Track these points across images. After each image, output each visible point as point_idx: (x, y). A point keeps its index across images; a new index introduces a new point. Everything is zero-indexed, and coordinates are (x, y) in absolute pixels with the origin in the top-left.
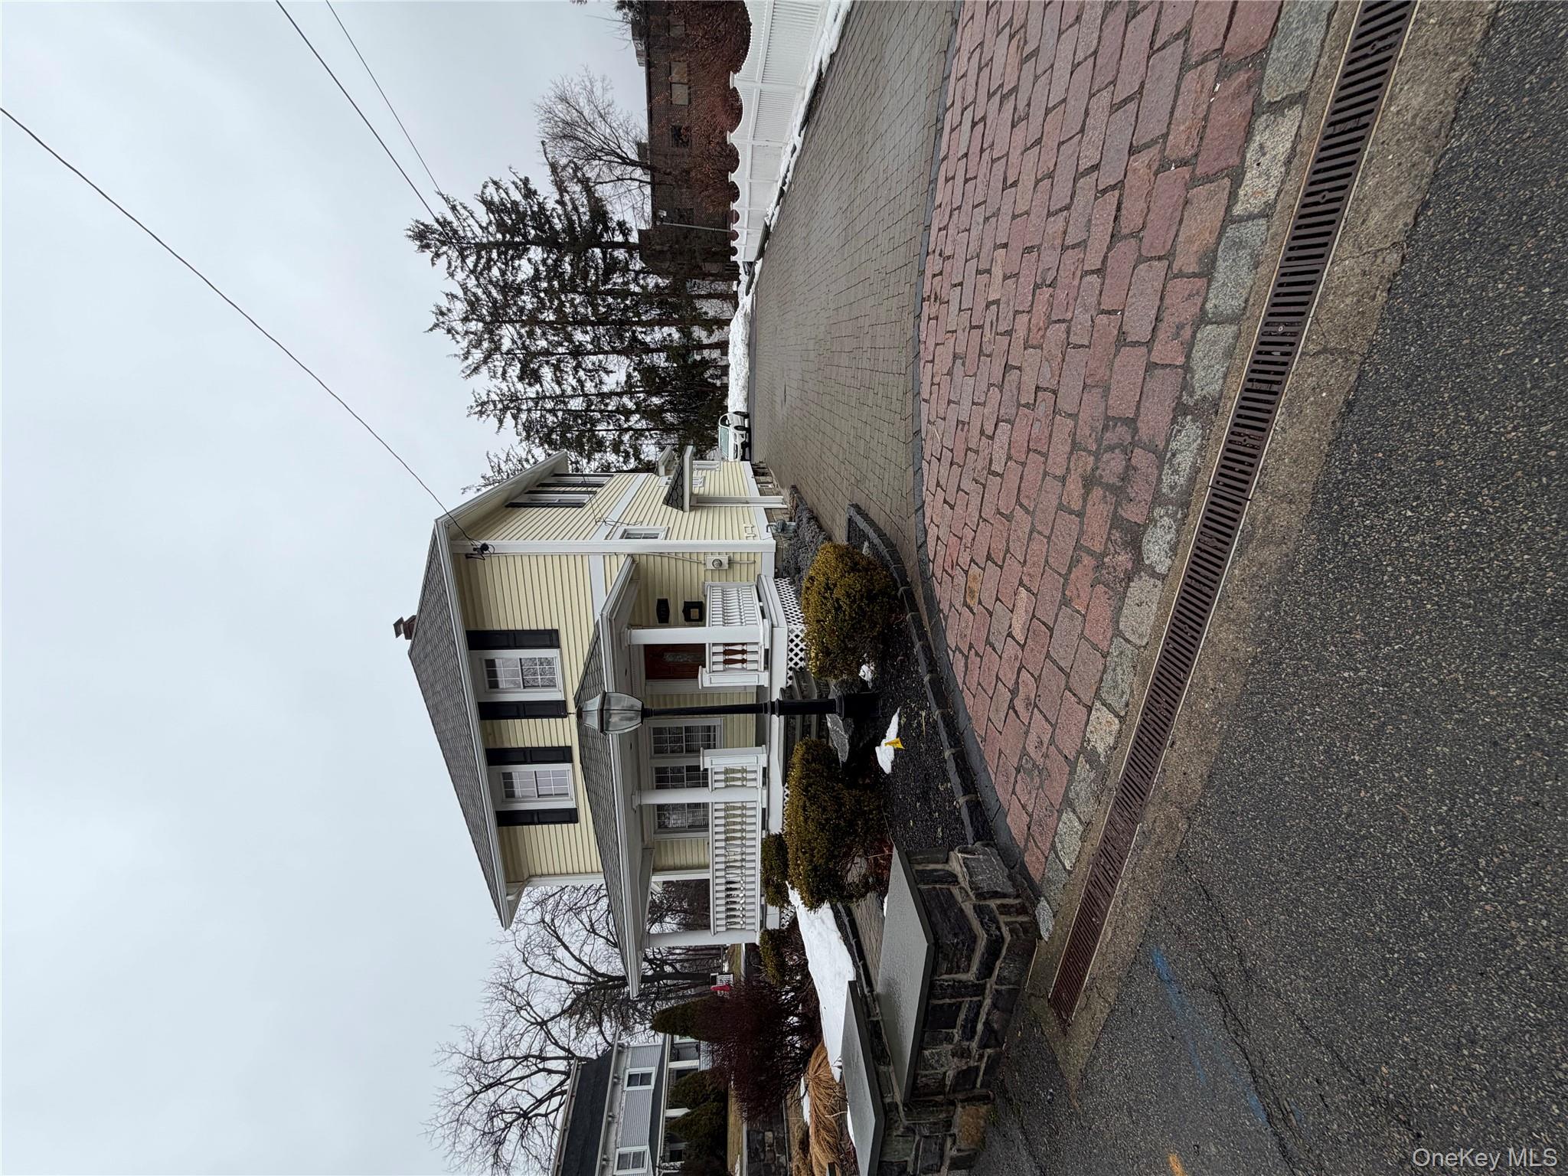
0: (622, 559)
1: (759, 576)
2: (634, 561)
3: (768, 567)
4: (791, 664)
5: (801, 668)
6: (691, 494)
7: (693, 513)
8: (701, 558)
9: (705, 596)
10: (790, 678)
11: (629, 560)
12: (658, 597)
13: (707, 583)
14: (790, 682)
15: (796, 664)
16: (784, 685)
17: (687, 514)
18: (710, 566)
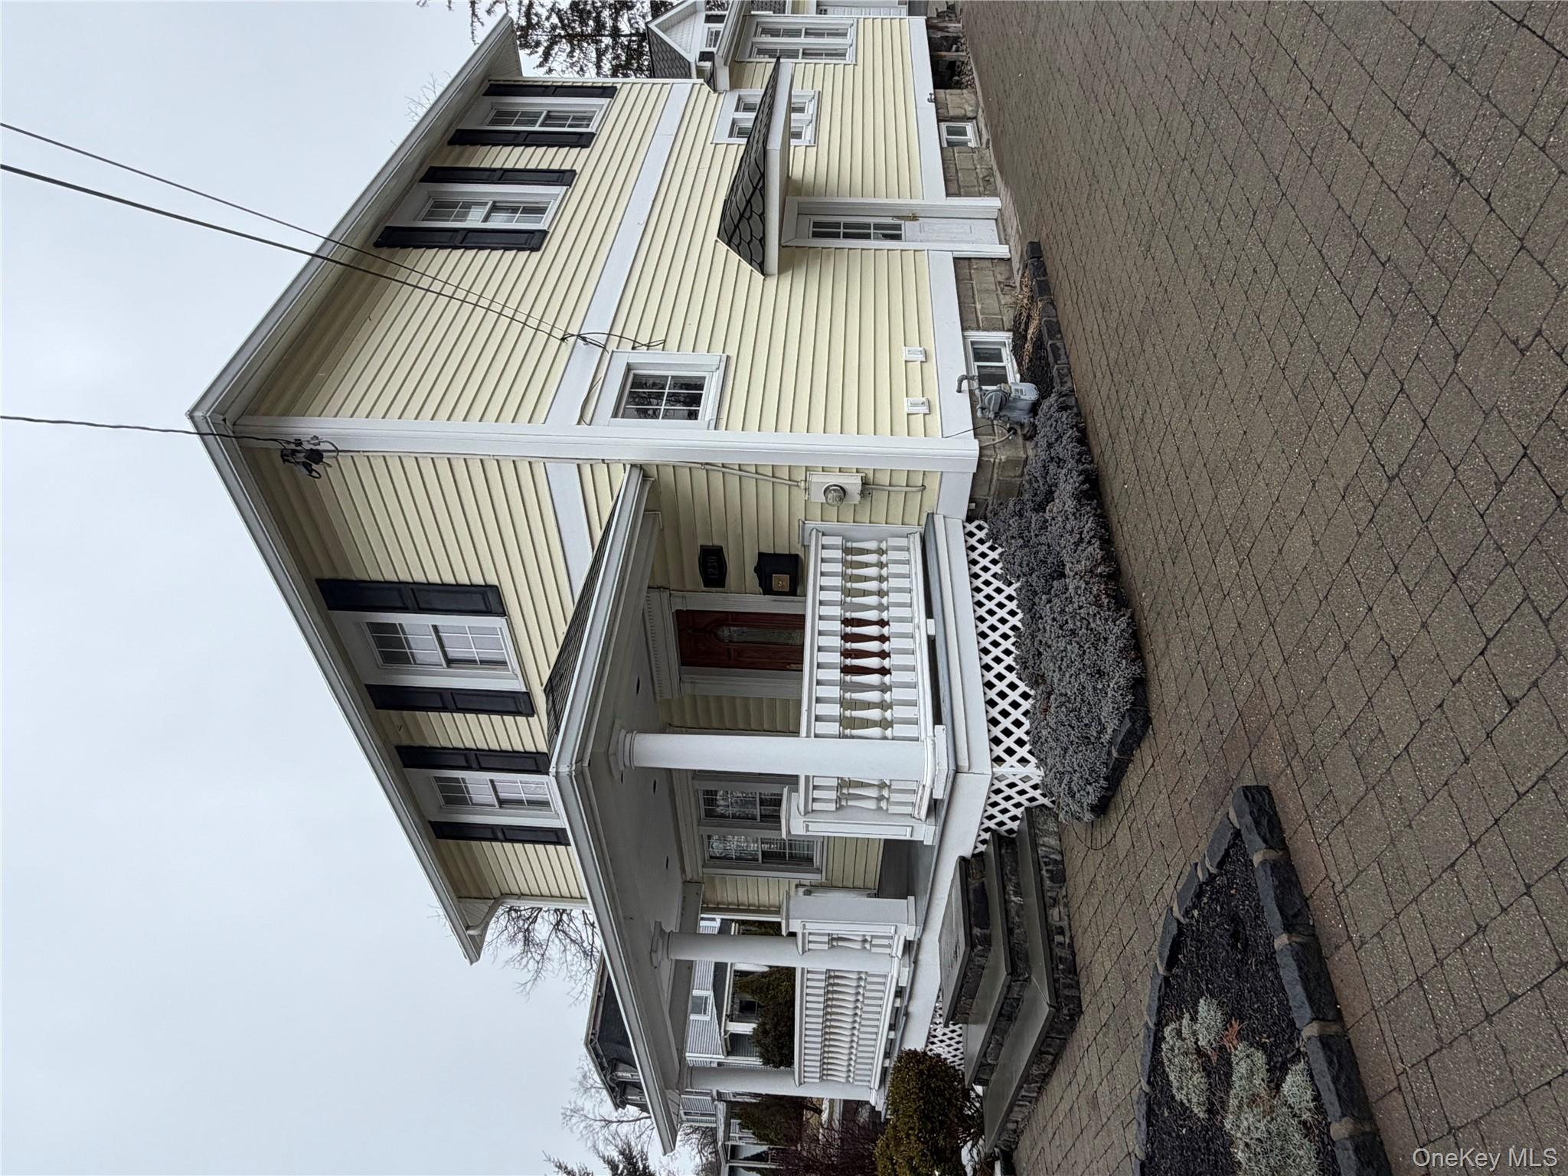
0: (620, 476)
1: (931, 516)
2: (646, 476)
3: (954, 502)
4: (992, 824)
5: (1011, 831)
6: (787, 181)
7: (786, 281)
8: (800, 476)
9: (806, 548)
10: (984, 842)
11: (636, 474)
12: (701, 541)
13: (810, 525)
14: (982, 848)
15: (1001, 824)
16: (967, 851)
17: (772, 282)
18: (818, 497)
